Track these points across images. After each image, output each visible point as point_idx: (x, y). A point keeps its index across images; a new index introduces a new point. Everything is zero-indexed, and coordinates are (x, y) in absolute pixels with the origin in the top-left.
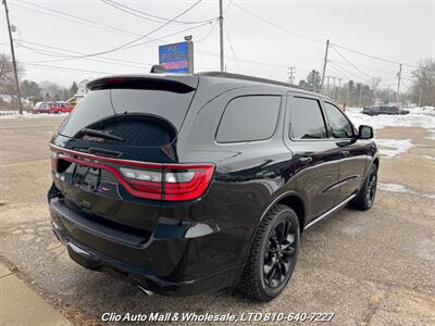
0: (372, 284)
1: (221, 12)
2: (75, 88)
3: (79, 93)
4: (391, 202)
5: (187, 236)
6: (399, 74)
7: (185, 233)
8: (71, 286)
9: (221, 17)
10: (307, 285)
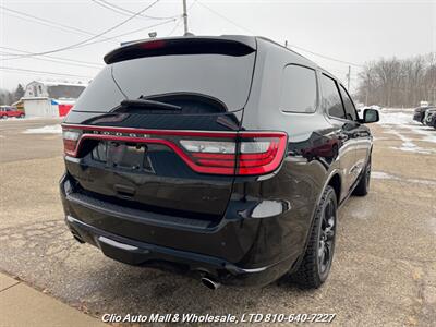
0: (407, 263)
1: (185, 10)
2: (20, 91)
3: (27, 96)
4: (382, 187)
5: (253, 216)
6: (348, 75)
7: (251, 212)
8: (93, 292)
9: (185, 15)
10: (347, 269)
